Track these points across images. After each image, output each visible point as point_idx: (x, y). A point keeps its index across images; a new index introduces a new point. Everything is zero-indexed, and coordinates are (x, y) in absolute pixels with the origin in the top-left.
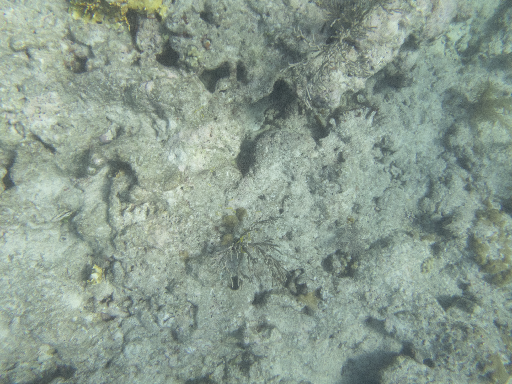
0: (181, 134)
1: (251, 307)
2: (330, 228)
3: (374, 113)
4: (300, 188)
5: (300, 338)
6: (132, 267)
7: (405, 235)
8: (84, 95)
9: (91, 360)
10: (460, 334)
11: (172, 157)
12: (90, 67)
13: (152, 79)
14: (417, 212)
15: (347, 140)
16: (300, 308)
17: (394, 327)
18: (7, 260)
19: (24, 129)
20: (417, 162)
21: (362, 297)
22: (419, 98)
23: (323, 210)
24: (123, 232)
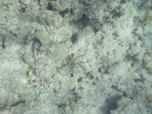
0: (54, 31)
1: (77, 82)
2: (100, 59)
3: (112, 24)
4: (90, 47)
5: (92, 91)
6: (41, 71)
7: (123, 61)
8: (25, 19)
9: (30, 99)
10: (140, 89)
11: (52, 38)
12: (26, 11)
13: (45, 14)
14: (126, 54)
15: (104, 32)
16: (92, 82)
17: (120, 88)
18: (4, 69)
19: (7, 30)
20: (126, 39)
21: (111, 79)
22: (126, 20)
23: (98, 54)
24: (38, 60)
